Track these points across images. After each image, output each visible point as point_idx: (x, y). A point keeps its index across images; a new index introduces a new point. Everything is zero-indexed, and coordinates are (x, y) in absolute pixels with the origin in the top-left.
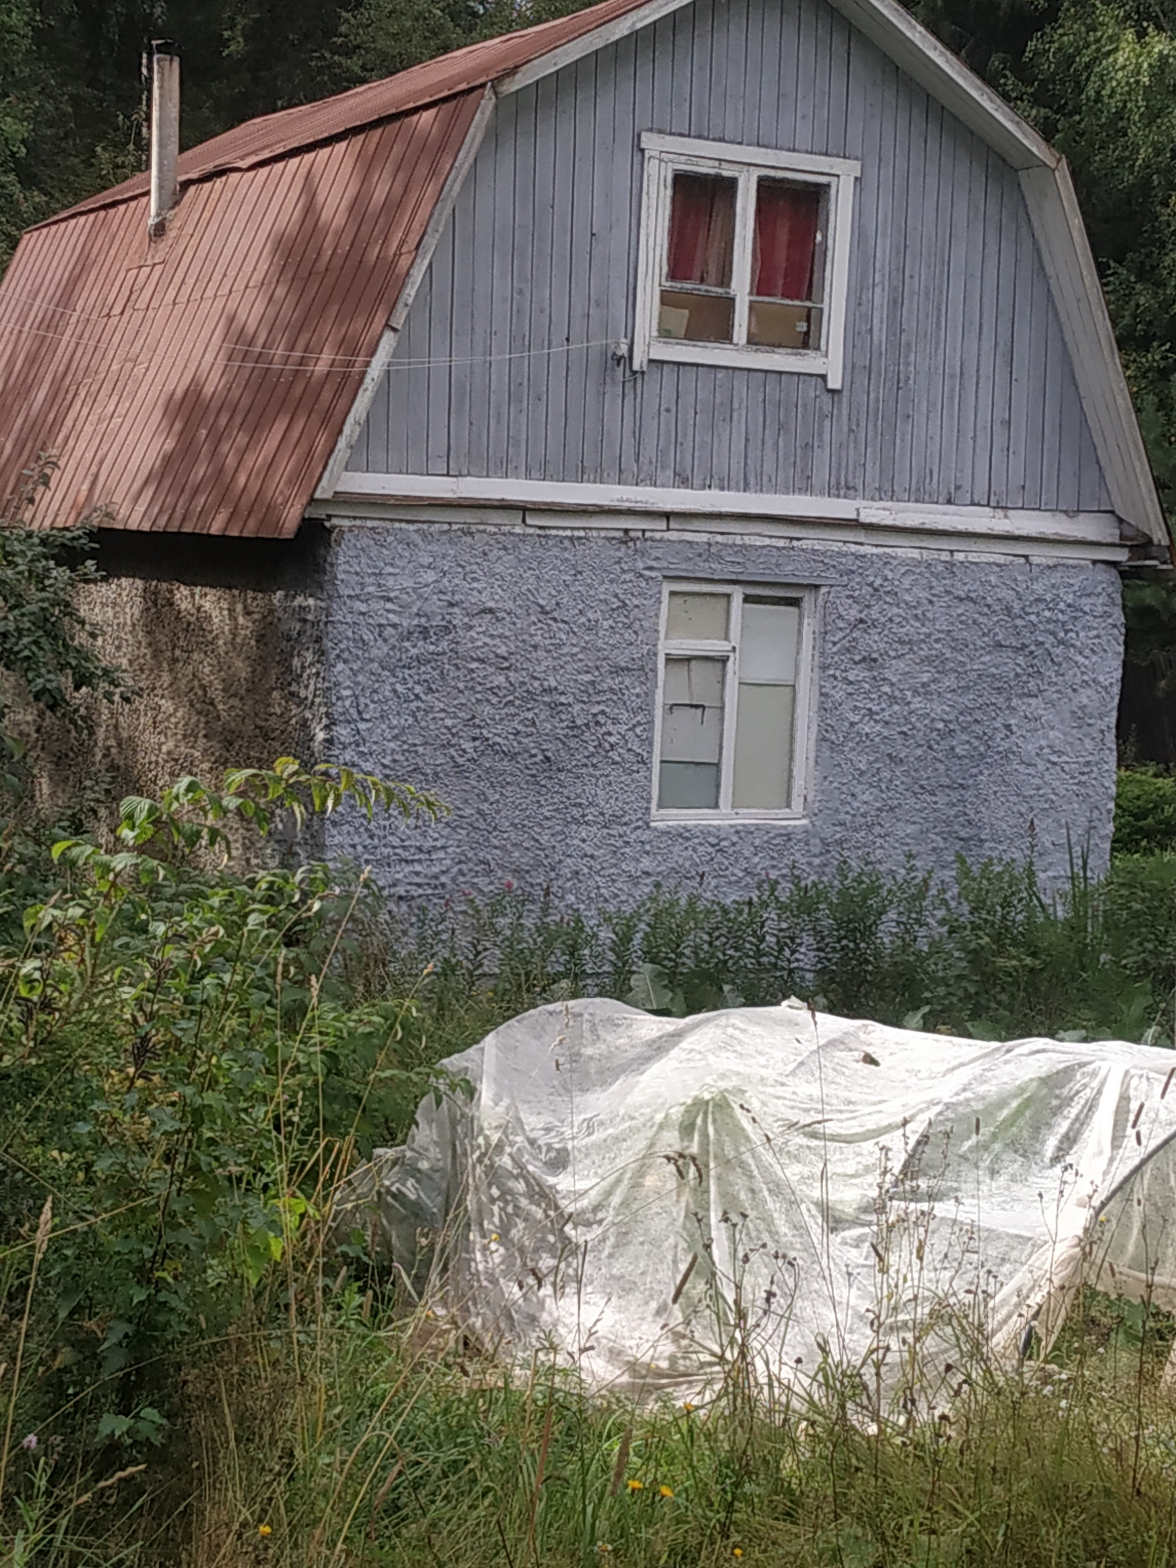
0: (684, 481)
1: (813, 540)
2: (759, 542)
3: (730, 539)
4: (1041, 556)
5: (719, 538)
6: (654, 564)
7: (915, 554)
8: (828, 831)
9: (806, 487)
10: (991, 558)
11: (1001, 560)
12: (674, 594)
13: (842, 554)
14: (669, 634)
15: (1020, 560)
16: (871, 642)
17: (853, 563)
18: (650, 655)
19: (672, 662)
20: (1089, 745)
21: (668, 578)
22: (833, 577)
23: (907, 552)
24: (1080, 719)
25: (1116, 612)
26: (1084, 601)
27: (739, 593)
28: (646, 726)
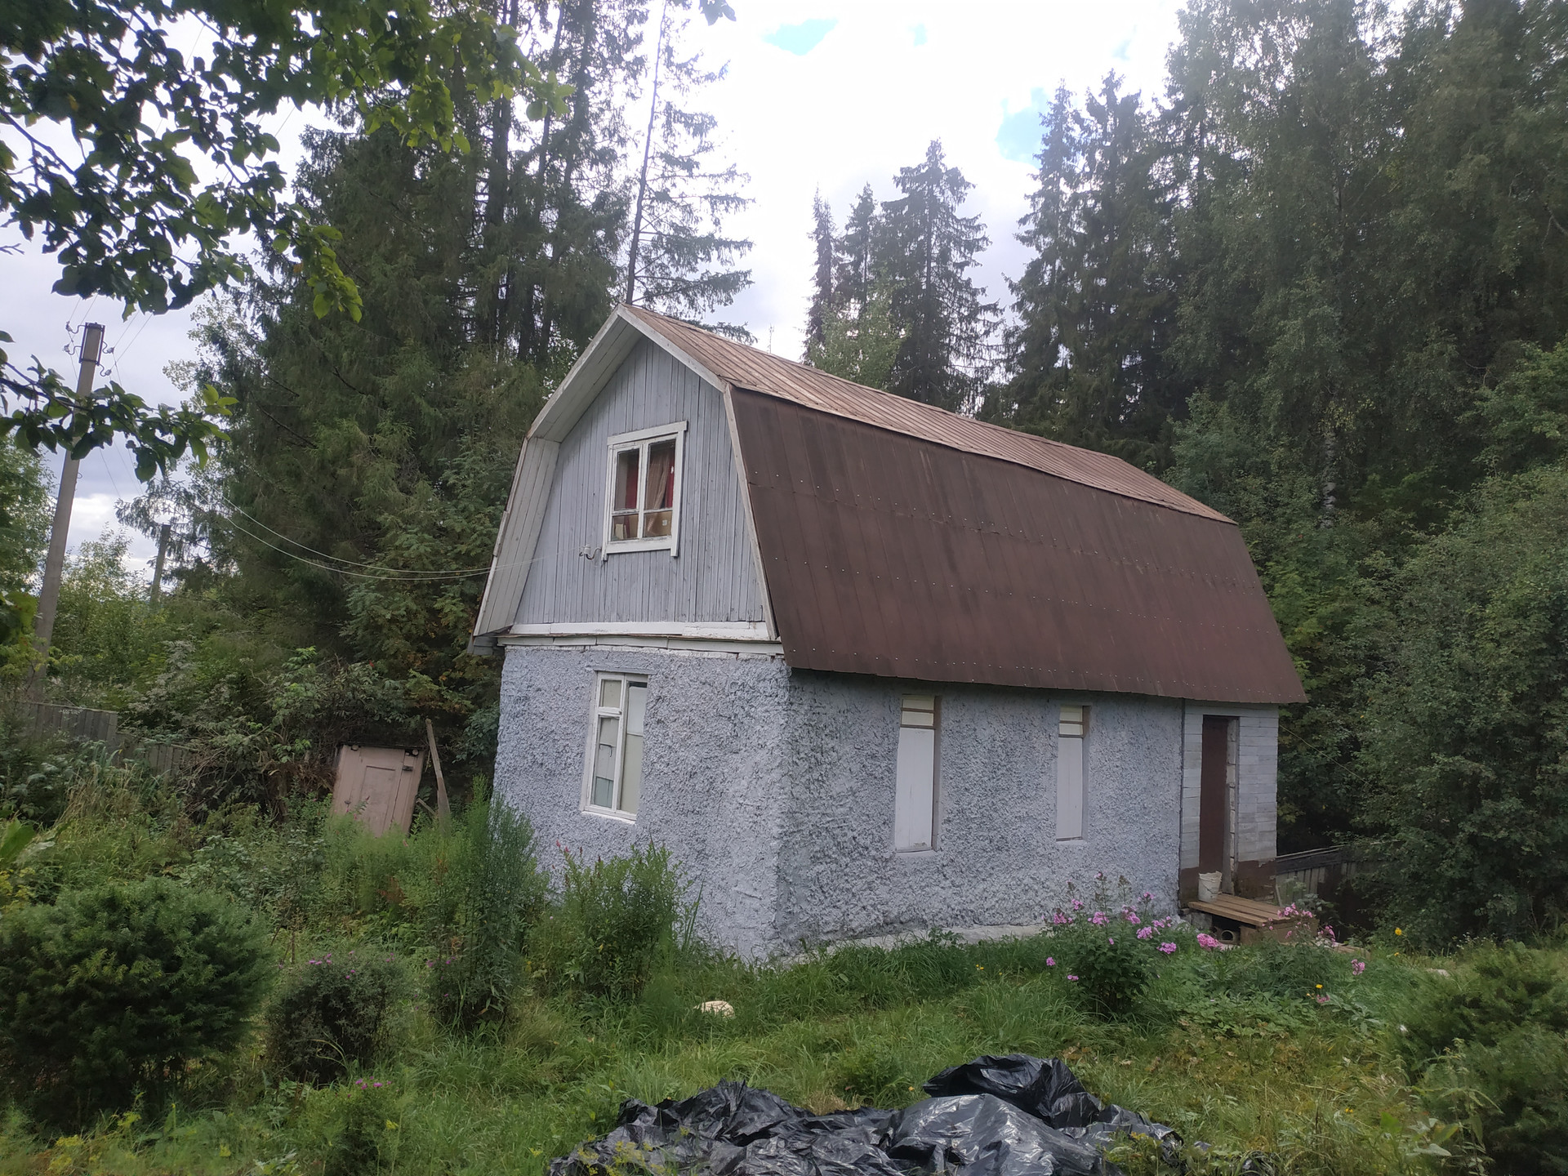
0: (620, 618)
1: (651, 648)
2: (628, 650)
3: (619, 649)
4: (745, 652)
5: (614, 648)
7: (686, 654)
8: (640, 830)
9: (665, 618)
10: (718, 655)
11: (724, 656)
12: (604, 681)
13: (656, 655)
14: (602, 704)
15: (734, 656)
16: (663, 711)
17: (659, 661)
18: (585, 715)
19: (602, 720)
20: (760, 793)
21: (597, 672)
22: (651, 669)
23: (684, 652)
24: (756, 773)
25: (781, 692)
26: (760, 685)
27: (624, 680)
28: (581, 754)
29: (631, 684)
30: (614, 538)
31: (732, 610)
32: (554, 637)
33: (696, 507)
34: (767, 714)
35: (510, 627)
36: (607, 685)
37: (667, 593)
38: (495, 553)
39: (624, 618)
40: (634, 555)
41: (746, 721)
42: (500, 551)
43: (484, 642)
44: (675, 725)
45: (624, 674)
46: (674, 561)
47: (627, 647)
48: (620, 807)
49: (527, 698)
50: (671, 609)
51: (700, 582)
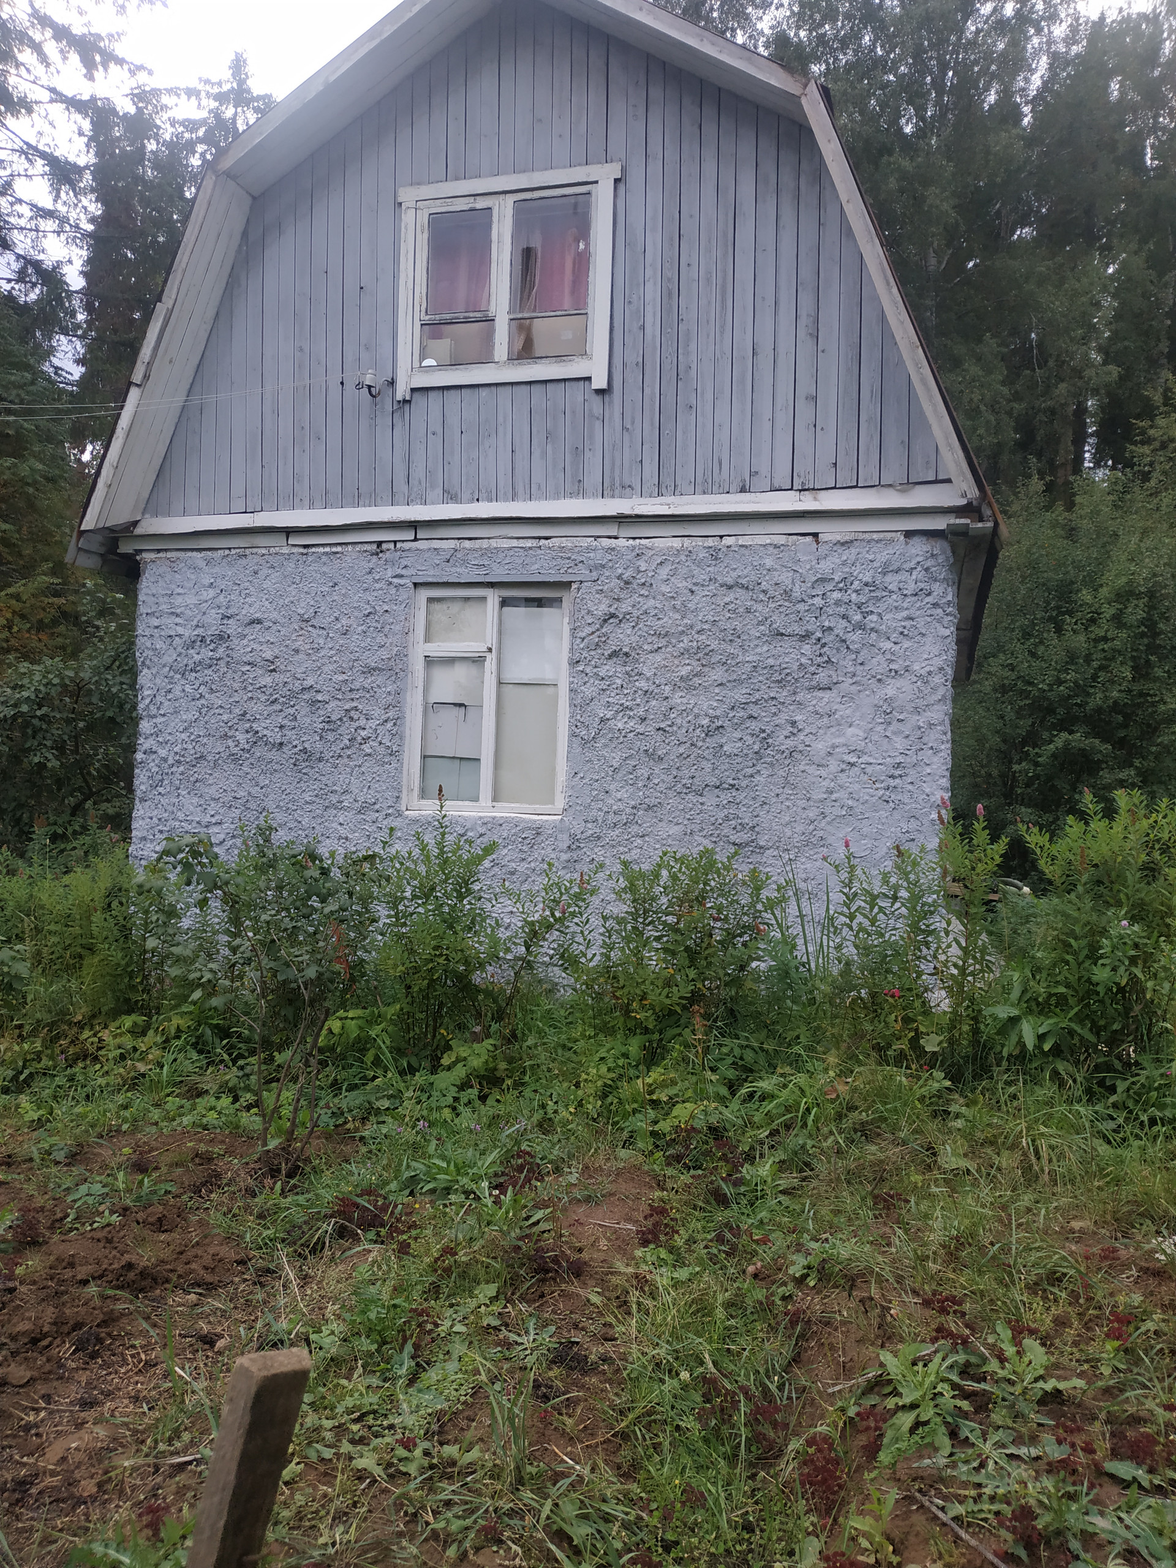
0: (451, 497)
2: (506, 543)
3: (477, 544)
4: (831, 531)
6: (404, 572)
8: (577, 827)
9: (579, 490)
11: (782, 540)
12: (431, 600)
13: (589, 549)
14: (427, 639)
17: (598, 557)
19: (429, 661)
21: (416, 585)
27: (493, 598)
28: (398, 721)
30: (429, 362)
33: (649, 308)
35: (135, 524)
36: (436, 606)
40: (484, 392)
42: (146, 377)
43: (95, 544)
44: (658, 657)
45: (492, 585)
46: (597, 400)
47: (501, 540)
48: (495, 799)
50: (593, 478)
51: (665, 432)
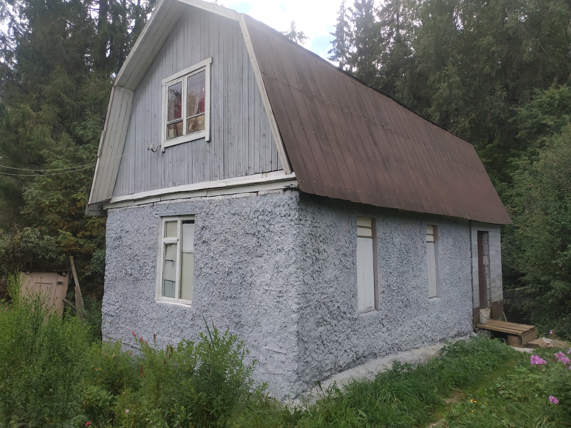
0: (174, 185)
1: (196, 198)
2: (180, 201)
3: (175, 201)
4: (262, 190)
5: (172, 202)
6: (158, 213)
7: (220, 198)
8: (194, 311)
9: (204, 180)
10: (243, 195)
11: (248, 194)
12: (167, 222)
13: (199, 202)
14: (166, 236)
15: (255, 194)
16: (207, 235)
17: (201, 204)
18: (156, 243)
19: (167, 245)
20: (281, 282)
21: (162, 217)
22: (197, 211)
23: (218, 197)
24: (277, 268)
25: (292, 213)
26: (277, 209)
27: (179, 220)
28: (154, 267)
29: (184, 222)
30: (168, 137)
31: (249, 168)
32: (135, 200)
33: (220, 109)
34: (282, 229)
35: (110, 199)
36: (169, 224)
37: (204, 164)
38: (98, 155)
39: (177, 184)
40: (181, 146)
41: (267, 235)
42: (101, 154)
43: (95, 207)
44: (215, 243)
45: (179, 216)
46: (207, 144)
47: (179, 200)
48: (180, 297)
49: (120, 237)
50: (207, 174)
51: (226, 154)
